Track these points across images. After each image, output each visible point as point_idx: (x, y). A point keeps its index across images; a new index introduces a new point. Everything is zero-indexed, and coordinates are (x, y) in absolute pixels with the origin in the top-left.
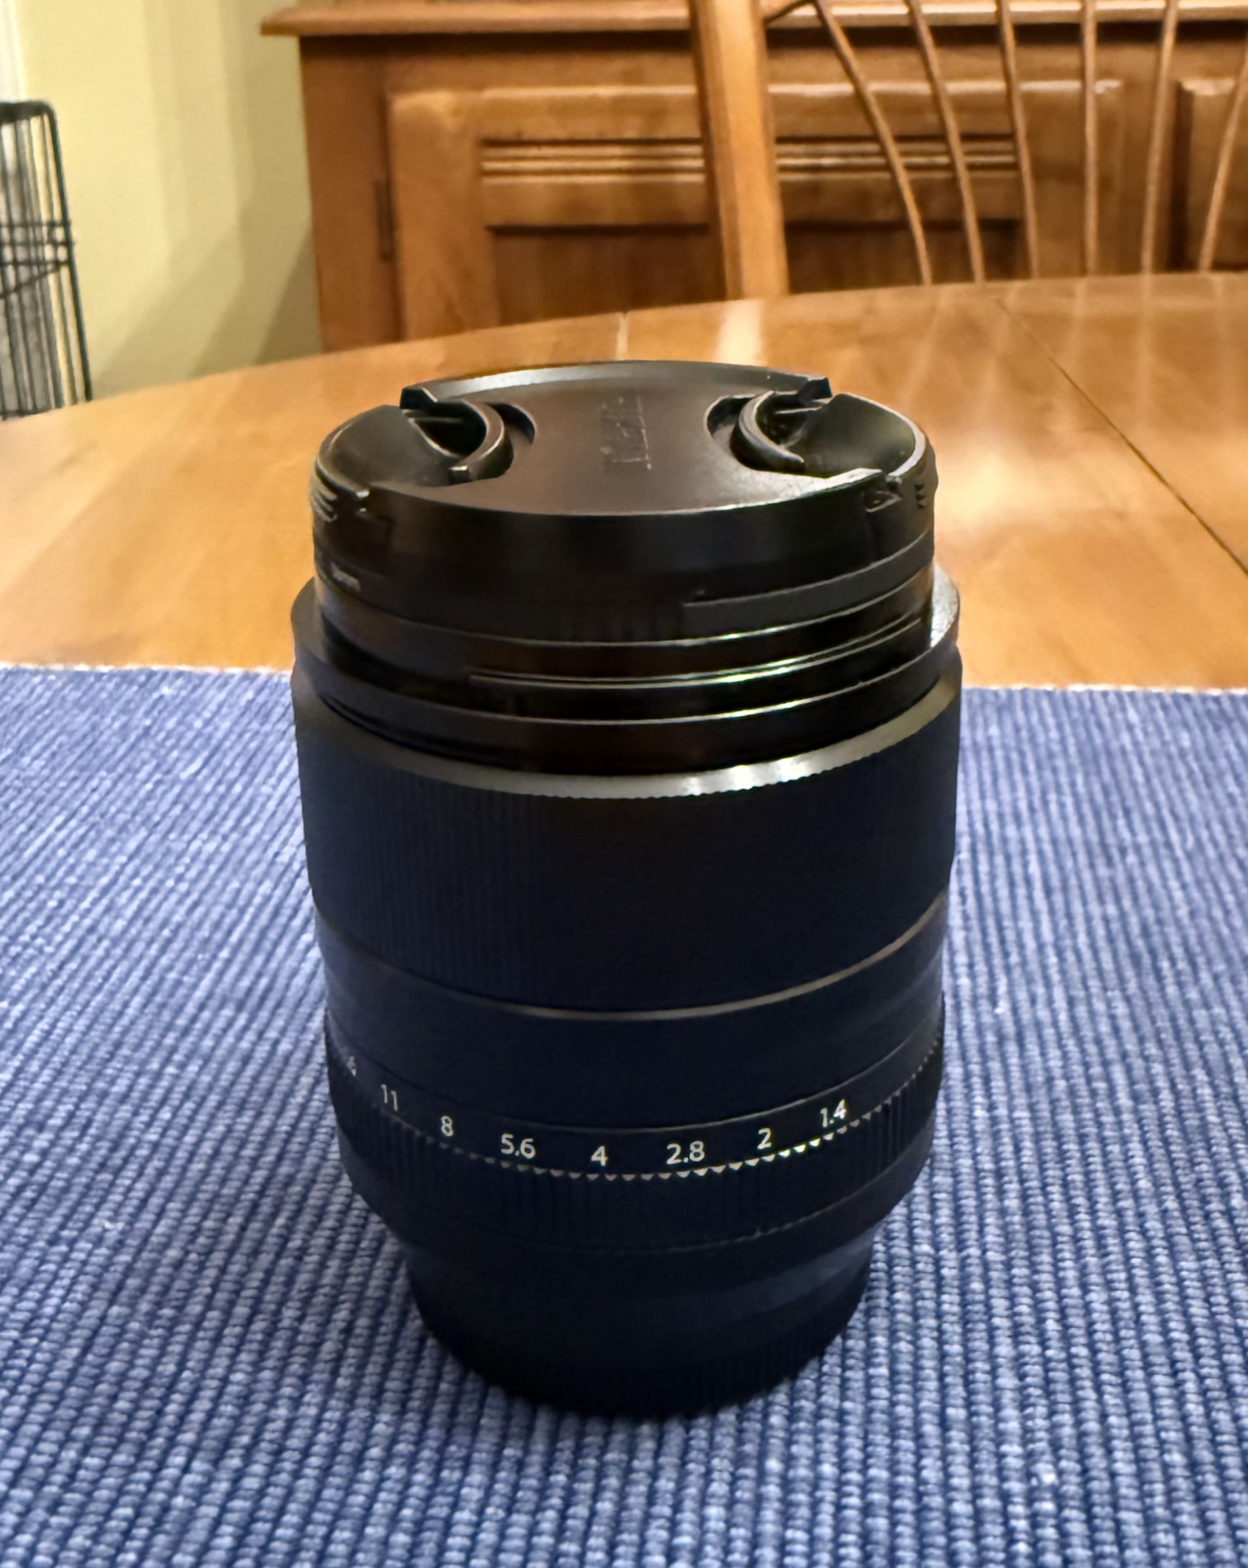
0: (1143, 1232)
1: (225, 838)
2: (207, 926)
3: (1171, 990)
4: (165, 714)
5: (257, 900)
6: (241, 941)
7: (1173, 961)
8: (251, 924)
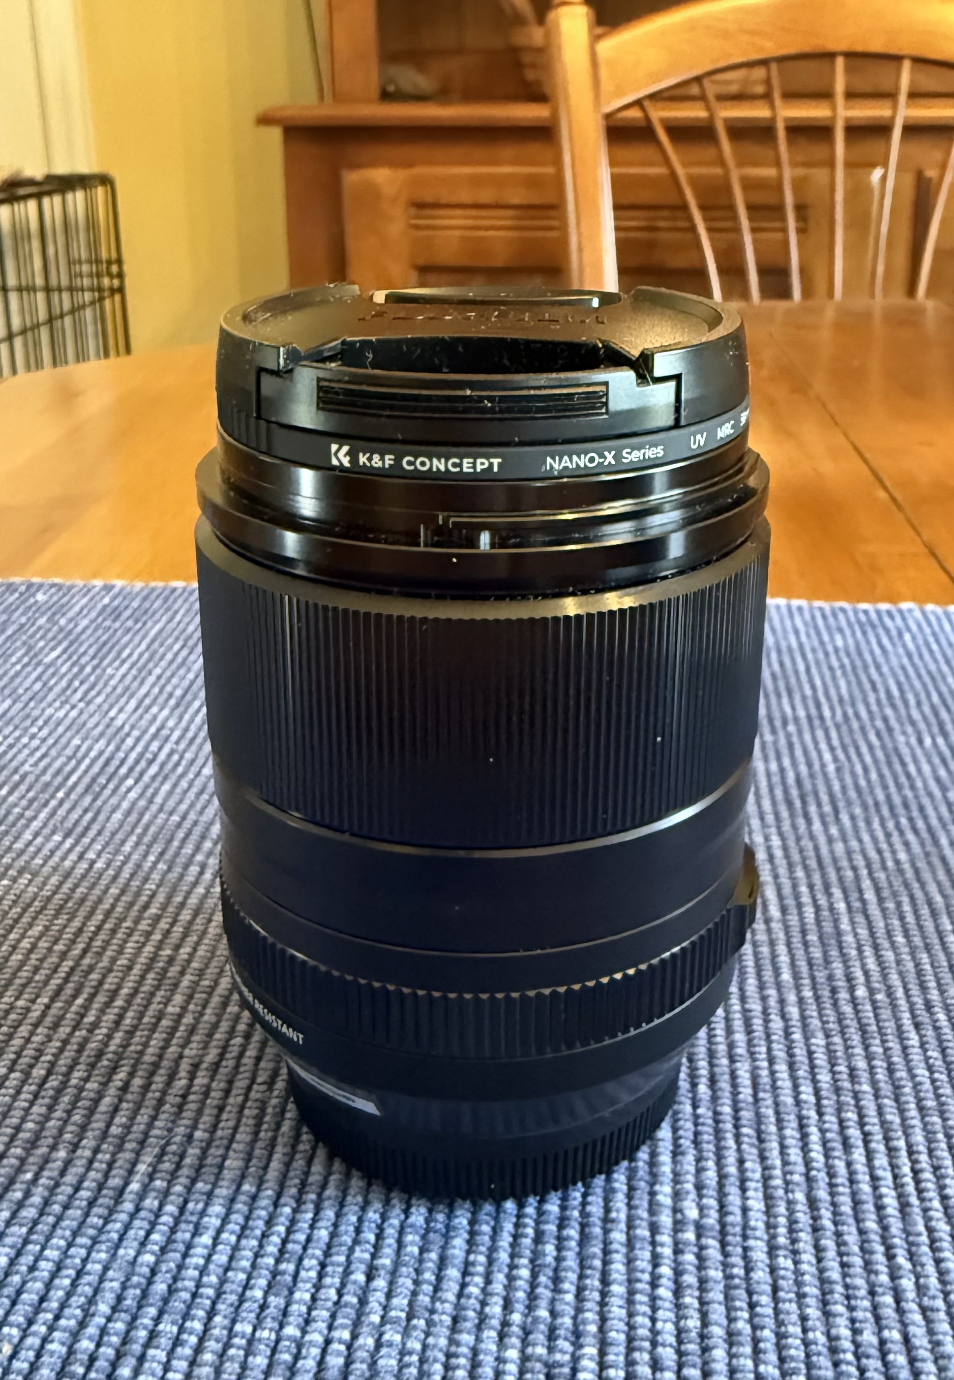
0: (784, 1016)
1: (73, 707)
2: (51, 771)
3: (817, 826)
4: (37, 615)
5: (93, 754)
6: (76, 784)
7: (819, 805)
8: (86, 772)
